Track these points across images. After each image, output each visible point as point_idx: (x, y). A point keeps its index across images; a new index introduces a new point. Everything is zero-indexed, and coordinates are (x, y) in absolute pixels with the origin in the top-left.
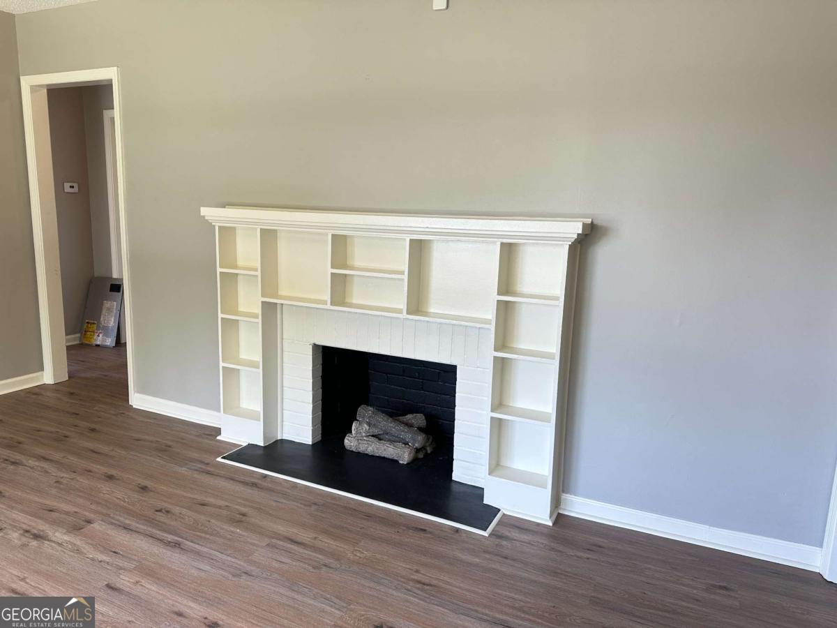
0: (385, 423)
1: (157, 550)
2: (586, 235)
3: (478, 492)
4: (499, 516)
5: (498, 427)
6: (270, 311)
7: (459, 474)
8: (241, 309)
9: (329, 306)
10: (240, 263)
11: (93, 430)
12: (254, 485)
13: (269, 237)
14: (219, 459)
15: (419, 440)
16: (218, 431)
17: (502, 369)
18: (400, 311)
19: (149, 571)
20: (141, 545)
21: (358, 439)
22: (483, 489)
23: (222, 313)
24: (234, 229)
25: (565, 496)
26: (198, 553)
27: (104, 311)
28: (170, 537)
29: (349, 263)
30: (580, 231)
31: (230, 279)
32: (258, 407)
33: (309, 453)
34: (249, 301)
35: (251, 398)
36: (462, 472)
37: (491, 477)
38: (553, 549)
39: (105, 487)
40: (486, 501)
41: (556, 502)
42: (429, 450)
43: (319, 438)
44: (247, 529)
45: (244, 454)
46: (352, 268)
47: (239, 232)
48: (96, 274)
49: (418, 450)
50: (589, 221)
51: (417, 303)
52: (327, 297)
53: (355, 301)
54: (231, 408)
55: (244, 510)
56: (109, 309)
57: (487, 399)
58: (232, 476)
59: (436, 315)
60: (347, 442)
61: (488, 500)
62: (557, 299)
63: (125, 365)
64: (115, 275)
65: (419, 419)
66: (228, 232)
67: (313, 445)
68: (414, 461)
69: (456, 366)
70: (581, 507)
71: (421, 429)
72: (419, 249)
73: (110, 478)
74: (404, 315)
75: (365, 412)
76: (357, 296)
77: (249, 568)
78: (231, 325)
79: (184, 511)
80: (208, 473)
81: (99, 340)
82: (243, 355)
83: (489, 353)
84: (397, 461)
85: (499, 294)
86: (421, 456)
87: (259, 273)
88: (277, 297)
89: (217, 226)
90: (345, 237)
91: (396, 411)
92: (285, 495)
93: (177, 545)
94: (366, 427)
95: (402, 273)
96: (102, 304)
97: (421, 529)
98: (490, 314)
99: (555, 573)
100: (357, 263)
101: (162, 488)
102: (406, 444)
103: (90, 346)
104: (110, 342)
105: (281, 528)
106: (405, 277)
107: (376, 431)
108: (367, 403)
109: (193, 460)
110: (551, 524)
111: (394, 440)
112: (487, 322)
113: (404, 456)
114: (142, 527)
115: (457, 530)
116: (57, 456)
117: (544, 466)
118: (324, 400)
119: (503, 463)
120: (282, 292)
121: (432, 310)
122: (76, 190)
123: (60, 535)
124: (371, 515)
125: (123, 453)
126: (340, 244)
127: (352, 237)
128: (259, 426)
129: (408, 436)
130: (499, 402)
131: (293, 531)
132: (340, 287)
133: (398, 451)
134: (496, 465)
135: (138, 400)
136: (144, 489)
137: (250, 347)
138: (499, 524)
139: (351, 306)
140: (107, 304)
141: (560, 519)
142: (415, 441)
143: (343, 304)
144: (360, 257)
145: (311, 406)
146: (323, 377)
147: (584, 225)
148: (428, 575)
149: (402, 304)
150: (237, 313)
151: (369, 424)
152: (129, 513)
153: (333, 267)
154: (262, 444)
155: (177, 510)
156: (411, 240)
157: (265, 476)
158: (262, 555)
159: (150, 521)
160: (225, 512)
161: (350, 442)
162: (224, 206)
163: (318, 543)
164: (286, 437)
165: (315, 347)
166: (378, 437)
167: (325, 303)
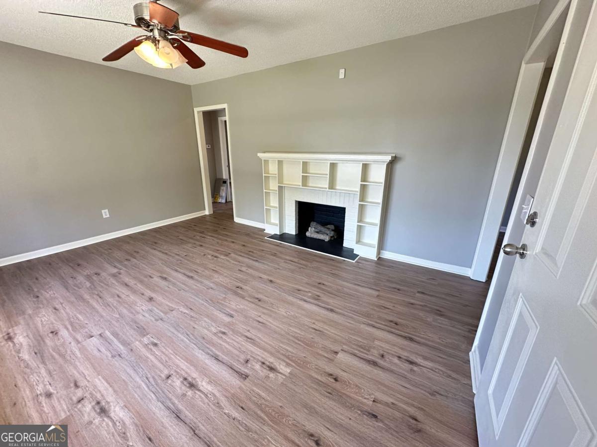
0: (320, 228)
1: (251, 262)
2: (393, 160)
3: (352, 250)
4: (359, 257)
5: (360, 228)
6: (281, 188)
7: (346, 244)
8: (271, 188)
9: (301, 187)
10: (270, 172)
11: (225, 229)
12: (278, 246)
13: (280, 163)
14: (266, 238)
15: (332, 233)
16: (264, 230)
17: (362, 208)
18: (326, 188)
19: (249, 267)
20: (246, 260)
21: (311, 233)
22: (353, 249)
23: (265, 189)
24: (268, 160)
25: (382, 251)
26: (263, 263)
27: (221, 191)
28: (254, 259)
29: (308, 171)
30: (390, 159)
31: (267, 178)
32: (277, 222)
33: (294, 237)
34: (273, 186)
35: (275, 219)
36: (347, 243)
37: (357, 245)
38: (376, 267)
39: (232, 245)
40: (354, 252)
41: (379, 253)
42: (335, 237)
43: (297, 233)
44: (277, 257)
45: (274, 237)
46: (309, 173)
47: (270, 162)
48: (218, 177)
49: (331, 237)
50: (394, 155)
51: (332, 185)
52: (301, 184)
53: (310, 185)
54: (269, 223)
55: (275, 252)
56: (223, 190)
57: (356, 219)
58: (270, 243)
59: (339, 190)
60: (307, 234)
61: (355, 252)
62: (382, 183)
63: (232, 209)
64: (224, 178)
65: (332, 227)
66: (266, 162)
67: (296, 235)
68: (330, 241)
69: (345, 208)
70: (387, 255)
71: (333, 230)
72: (333, 166)
73: (233, 242)
74: (328, 190)
75: (313, 224)
76: (311, 183)
77: (279, 267)
78: (268, 194)
79: (257, 252)
80: (263, 242)
81: (220, 200)
82: (272, 204)
83: (357, 203)
84: (324, 241)
85: (361, 181)
86: (332, 239)
87: (277, 176)
88: (283, 184)
89: (263, 159)
90: (307, 162)
91: (324, 224)
92: (288, 249)
93: (257, 261)
94: (313, 229)
95: (327, 175)
96: (220, 188)
97: (332, 260)
98: (358, 189)
99: (376, 273)
100: (311, 172)
101: (249, 245)
102: (327, 235)
103: (217, 202)
104: (224, 201)
105: (287, 258)
106: (328, 176)
107: (317, 230)
108: (314, 221)
109: (257, 238)
110: (376, 259)
111: (323, 233)
112: (357, 192)
113: (327, 238)
114: (245, 256)
115: (344, 260)
116: (216, 236)
117: (375, 241)
118: (299, 220)
119: (361, 240)
120: (284, 182)
121: (337, 188)
122: (210, 147)
123: (222, 257)
124: (316, 255)
125: (235, 235)
126: (305, 164)
127: (309, 162)
128: (278, 228)
129: (328, 232)
130: (360, 219)
131: (291, 258)
132: (305, 179)
133: (325, 237)
134: (358, 241)
135: (237, 220)
136: (244, 245)
137: (274, 202)
138: (359, 259)
139: (309, 186)
140: (222, 188)
141: (379, 259)
142: (330, 233)
143: (306, 186)
144: (312, 169)
145: (295, 222)
146: (298, 212)
147: (392, 157)
148: (334, 272)
149: (327, 186)
150: (270, 190)
151: (314, 228)
152: (241, 252)
153: (303, 173)
154: (279, 234)
155: (255, 252)
156: (330, 163)
157: (281, 243)
158: (283, 264)
159: (247, 254)
160: (269, 253)
161: (308, 234)
162: (264, 152)
163: (299, 262)
164: (286, 232)
165: (296, 201)
166: (317, 232)
167: (300, 186)
